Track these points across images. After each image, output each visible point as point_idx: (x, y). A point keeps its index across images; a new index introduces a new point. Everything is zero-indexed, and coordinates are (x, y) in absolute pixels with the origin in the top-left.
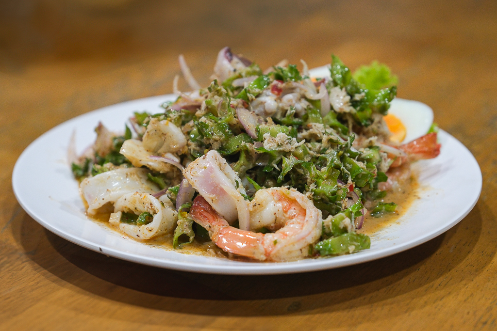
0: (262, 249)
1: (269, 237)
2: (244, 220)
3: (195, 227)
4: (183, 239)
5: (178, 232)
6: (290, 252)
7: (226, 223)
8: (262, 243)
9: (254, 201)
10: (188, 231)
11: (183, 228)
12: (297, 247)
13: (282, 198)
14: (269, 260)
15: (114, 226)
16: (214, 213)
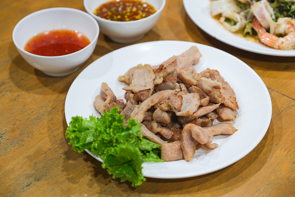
0: (277, 44)
1: (281, 39)
2: (272, 30)
3: (253, 30)
4: (248, 34)
5: (246, 31)
6: (288, 47)
7: (265, 30)
8: (278, 42)
9: (277, 23)
10: (250, 31)
11: (248, 29)
12: (291, 45)
13: (289, 23)
14: (279, 48)
15: (221, 23)
16: (261, 26)
